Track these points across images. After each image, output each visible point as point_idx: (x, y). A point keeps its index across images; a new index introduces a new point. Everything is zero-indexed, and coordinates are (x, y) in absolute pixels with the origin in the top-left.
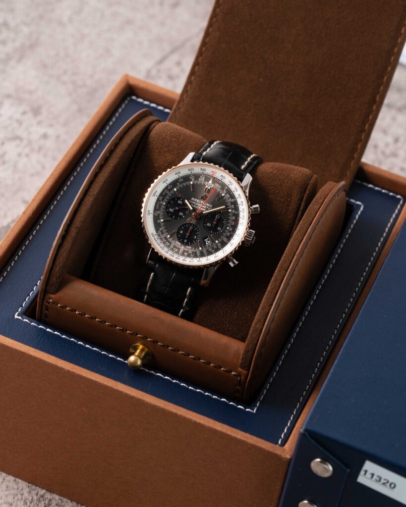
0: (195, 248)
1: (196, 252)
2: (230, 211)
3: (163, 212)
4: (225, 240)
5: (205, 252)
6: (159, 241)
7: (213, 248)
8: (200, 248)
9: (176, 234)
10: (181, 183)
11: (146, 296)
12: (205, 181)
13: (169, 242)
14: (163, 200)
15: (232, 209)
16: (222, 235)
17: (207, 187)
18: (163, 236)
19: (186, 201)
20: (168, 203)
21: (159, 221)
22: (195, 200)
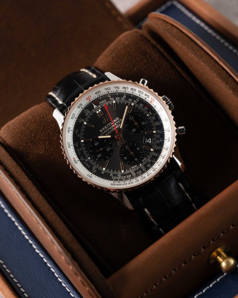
0: (149, 154)
1: (153, 156)
2: (133, 104)
3: (97, 164)
4: (157, 124)
5: (157, 148)
6: (122, 183)
7: (158, 139)
8: (152, 150)
9: (125, 164)
10: (79, 133)
11: (161, 230)
12: (91, 110)
13: (128, 174)
14: (85, 158)
15: (133, 101)
16: (151, 124)
17: (97, 112)
18: (119, 176)
19: (100, 137)
20: (91, 154)
21: (103, 173)
22: (103, 129)
